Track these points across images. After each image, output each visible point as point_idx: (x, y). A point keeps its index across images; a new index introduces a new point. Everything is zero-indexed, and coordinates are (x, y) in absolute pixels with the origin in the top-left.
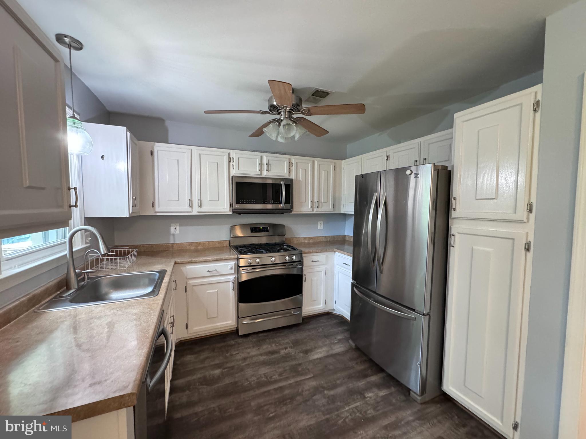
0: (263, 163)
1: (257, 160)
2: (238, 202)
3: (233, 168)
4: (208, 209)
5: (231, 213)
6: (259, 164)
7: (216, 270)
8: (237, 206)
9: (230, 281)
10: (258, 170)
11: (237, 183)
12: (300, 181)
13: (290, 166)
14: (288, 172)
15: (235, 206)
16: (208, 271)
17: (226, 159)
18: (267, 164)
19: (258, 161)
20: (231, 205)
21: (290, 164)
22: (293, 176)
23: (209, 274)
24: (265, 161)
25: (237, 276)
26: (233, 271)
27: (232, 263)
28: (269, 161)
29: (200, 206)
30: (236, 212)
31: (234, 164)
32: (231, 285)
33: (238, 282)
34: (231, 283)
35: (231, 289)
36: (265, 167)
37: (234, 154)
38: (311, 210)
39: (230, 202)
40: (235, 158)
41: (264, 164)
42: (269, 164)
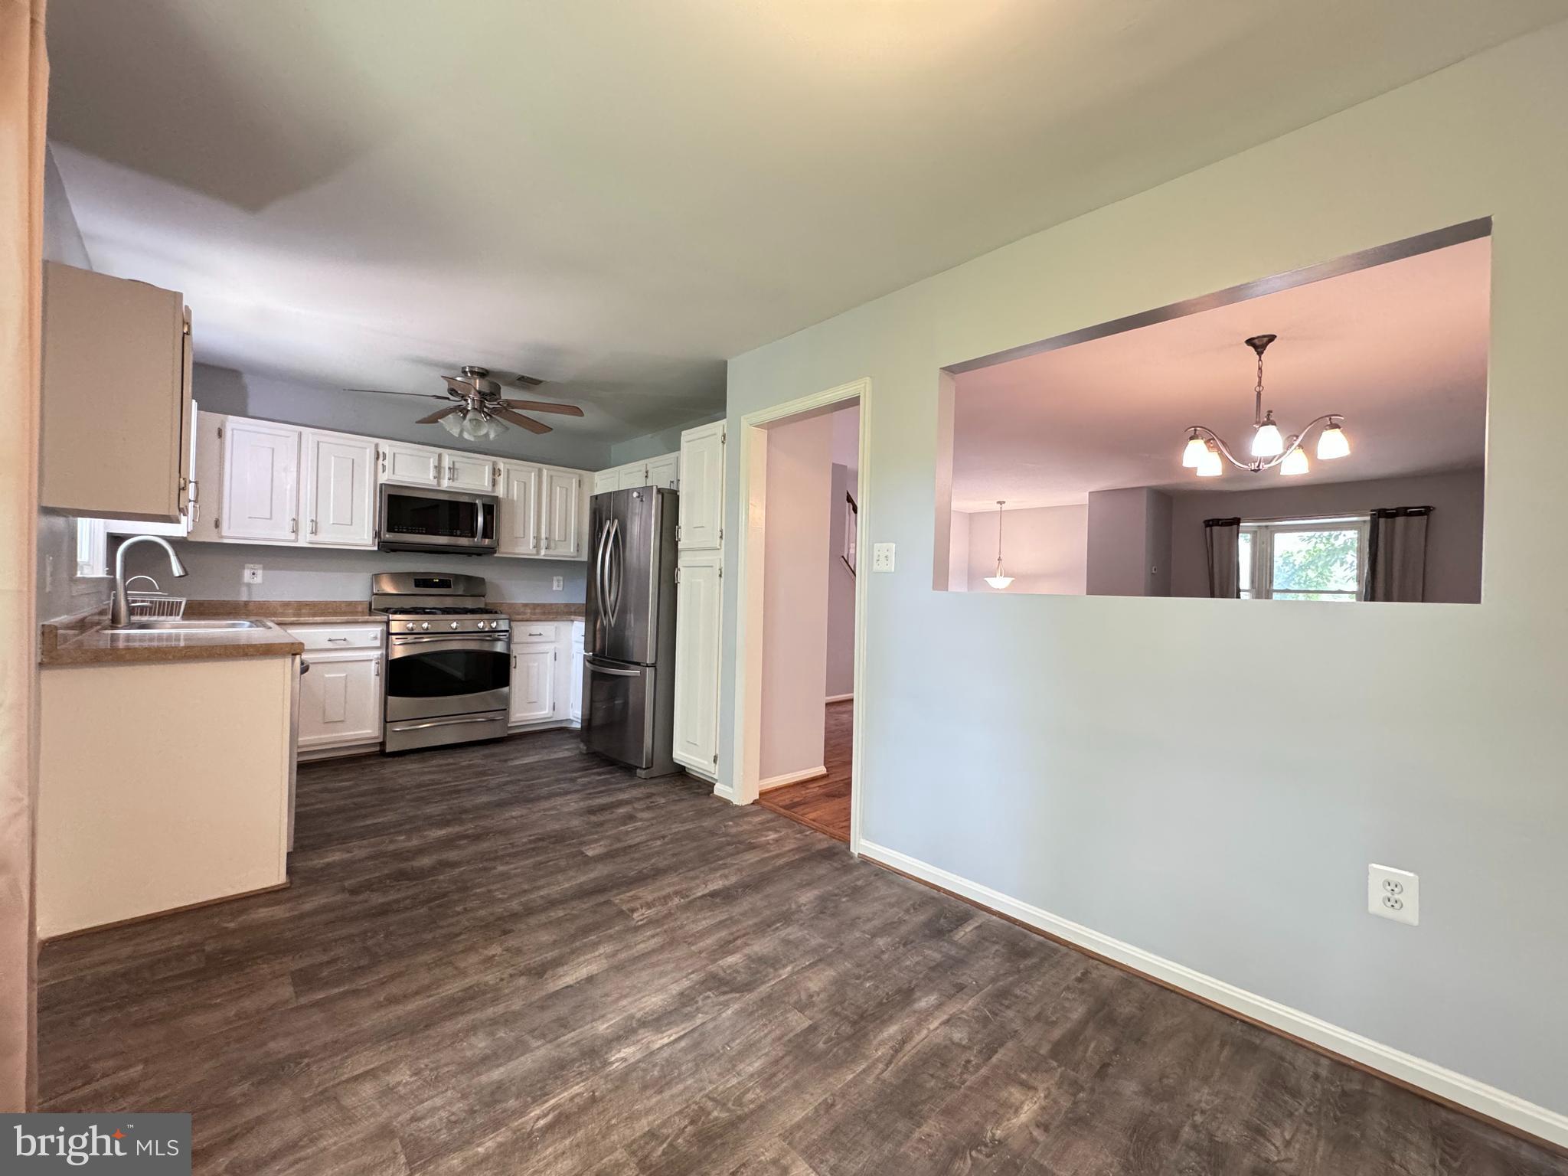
0: (442, 465)
1: (432, 460)
2: (390, 529)
3: (384, 471)
4: (330, 537)
5: (376, 548)
6: (436, 467)
7: (345, 640)
8: (388, 536)
9: (371, 660)
10: (431, 477)
11: (390, 497)
12: (513, 500)
13: (494, 474)
14: (491, 485)
15: (384, 535)
16: (330, 640)
17: (370, 454)
18: (449, 468)
19: (432, 462)
20: (378, 534)
21: (495, 472)
22: (500, 492)
23: (330, 645)
24: (446, 463)
25: (384, 652)
26: (378, 643)
27: (377, 630)
28: (454, 463)
29: (314, 532)
30: (387, 548)
31: (386, 463)
32: (373, 667)
33: (387, 660)
34: (373, 663)
35: (373, 673)
36: (447, 474)
37: (385, 446)
38: (534, 551)
39: (374, 529)
40: (387, 452)
41: (444, 468)
42: (454, 468)
